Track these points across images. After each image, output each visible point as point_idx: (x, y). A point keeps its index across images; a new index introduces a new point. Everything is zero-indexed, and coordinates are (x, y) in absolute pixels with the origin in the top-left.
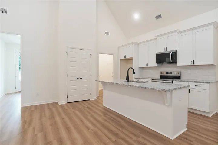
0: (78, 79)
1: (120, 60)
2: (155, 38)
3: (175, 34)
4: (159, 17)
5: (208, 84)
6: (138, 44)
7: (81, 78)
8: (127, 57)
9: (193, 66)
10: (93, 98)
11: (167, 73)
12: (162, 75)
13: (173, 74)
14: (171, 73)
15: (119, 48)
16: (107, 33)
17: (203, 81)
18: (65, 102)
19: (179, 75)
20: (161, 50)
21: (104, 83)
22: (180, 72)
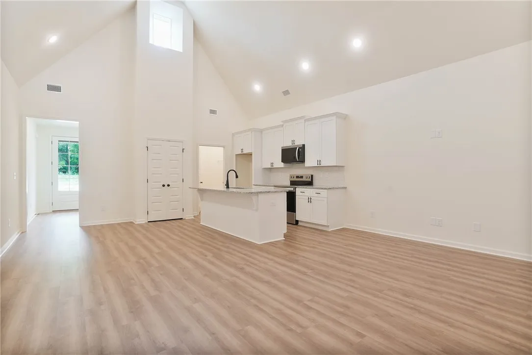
0: (164, 186)
1: (237, 155)
2: (282, 124)
3: (303, 121)
4: (286, 93)
5: (326, 191)
6: (261, 131)
7: (168, 185)
8: (245, 152)
9: (319, 167)
10: (188, 216)
11: (297, 177)
12: (293, 179)
13: (304, 179)
14: (302, 177)
15: (233, 135)
16: (213, 112)
17: (322, 187)
18: (144, 221)
19: (310, 180)
20: (288, 144)
21: (202, 191)
22: (312, 176)
